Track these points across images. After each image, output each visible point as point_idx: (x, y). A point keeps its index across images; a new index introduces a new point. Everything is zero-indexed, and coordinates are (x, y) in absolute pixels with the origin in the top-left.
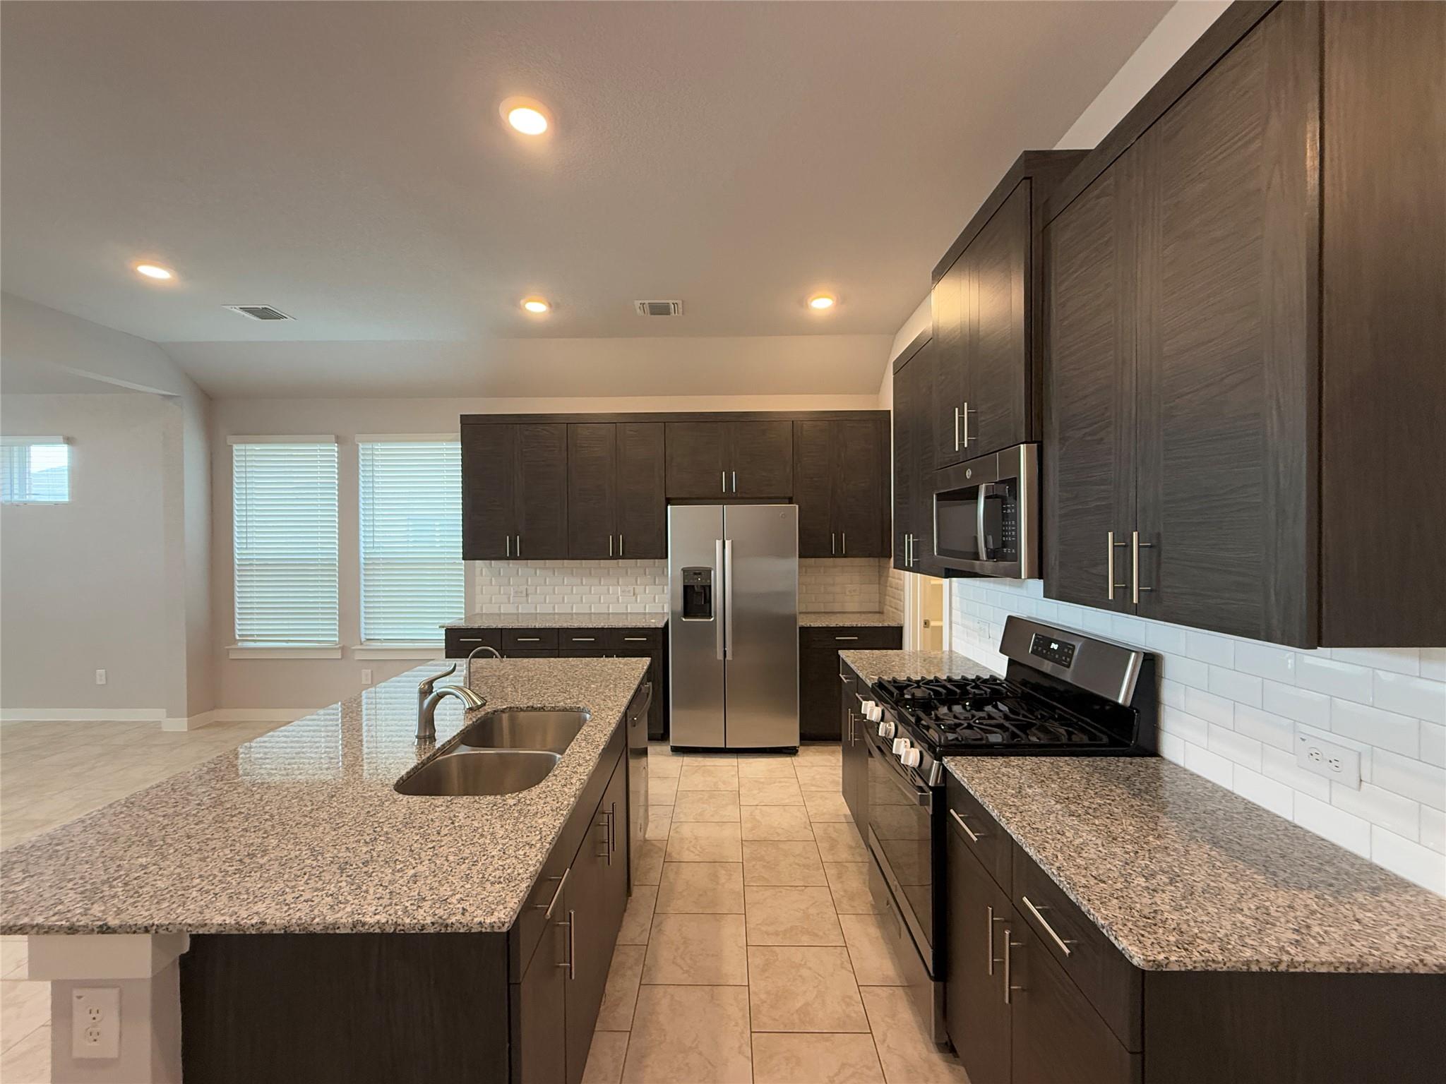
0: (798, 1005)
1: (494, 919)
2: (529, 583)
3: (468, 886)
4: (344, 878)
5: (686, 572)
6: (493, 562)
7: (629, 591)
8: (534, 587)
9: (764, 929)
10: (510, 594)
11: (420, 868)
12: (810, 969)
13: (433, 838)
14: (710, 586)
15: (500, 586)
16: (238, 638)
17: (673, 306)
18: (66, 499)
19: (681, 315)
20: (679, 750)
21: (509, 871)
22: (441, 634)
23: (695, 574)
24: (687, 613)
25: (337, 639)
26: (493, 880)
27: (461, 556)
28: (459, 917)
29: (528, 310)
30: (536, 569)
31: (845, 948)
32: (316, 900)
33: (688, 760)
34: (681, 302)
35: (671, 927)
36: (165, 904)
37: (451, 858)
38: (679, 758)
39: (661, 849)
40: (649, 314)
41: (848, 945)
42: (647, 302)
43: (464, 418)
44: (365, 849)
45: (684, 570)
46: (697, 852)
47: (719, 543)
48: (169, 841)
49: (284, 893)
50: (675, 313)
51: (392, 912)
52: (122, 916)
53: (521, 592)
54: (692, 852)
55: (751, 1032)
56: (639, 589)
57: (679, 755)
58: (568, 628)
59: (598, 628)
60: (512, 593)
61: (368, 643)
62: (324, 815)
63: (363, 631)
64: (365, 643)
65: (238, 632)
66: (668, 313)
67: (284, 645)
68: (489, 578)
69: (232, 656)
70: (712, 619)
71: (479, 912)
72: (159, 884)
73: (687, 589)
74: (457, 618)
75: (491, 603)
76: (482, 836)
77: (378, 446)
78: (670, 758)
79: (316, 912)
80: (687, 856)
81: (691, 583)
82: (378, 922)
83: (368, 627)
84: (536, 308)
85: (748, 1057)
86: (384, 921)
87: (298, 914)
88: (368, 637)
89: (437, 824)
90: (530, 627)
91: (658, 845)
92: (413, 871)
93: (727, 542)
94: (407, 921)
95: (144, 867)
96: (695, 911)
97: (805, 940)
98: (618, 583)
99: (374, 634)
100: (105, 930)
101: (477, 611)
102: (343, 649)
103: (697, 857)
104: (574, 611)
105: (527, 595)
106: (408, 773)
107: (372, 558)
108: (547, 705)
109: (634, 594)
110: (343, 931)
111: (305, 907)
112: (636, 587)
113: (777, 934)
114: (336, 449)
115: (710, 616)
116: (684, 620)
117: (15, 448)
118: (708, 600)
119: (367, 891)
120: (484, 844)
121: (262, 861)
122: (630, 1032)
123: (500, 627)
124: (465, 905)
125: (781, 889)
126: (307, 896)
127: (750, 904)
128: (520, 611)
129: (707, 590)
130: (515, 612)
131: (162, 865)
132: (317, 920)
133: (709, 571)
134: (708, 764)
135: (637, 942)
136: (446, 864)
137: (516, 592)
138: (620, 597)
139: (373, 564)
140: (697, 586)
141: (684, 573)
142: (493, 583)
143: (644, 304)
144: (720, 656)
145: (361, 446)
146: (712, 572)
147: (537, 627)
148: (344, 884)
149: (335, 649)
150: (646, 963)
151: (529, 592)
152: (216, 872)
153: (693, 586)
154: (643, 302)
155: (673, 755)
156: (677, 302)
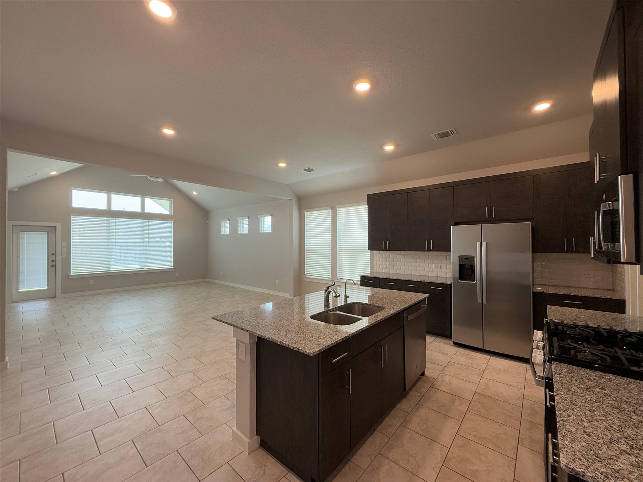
0: (472, 468)
1: (309, 351)
2: (394, 261)
3: (309, 343)
4: (285, 333)
5: (460, 258)
6: (380, 251)
7: (438, 267)
8: (396, 262)
9: (469, 431)
10: (387, 265)
11: (302, 336)
12: (487, 458)
13: (310, 330)
14: (474, 265)
15: (383, 261)
16: (306, 274)
17: (450, 132)
18: (271, 231)
19: (456, 134)
20: (456, 344)
21: (322, 343)
22: (359, 278)
23: (465, 259)
24: (461, 278)
25: (331, 277)
26: (316, 343)
27: (367, 249)
28: (302, 348)
29: (387, 150)
30: (397, 255)
31: (515, 460)
32: (277, 335)
33: (461, 350)
34: (454, 129)
35: (422, 411)
36: (252, 327)
37: (310, 336)
38: (457, 348)
39: (431, 381)
40: (440, 138)
41: (517, 460)
42: (437, 133)
43: (369, 196)
44: (293, 328)
45: (460, 257)
46: (448, 389)
47: (478, 244)
48: (260, 316)
49: (272, 332)
50: (453, 134)
51: (289, 342)
52: (245, 327)
53: (391, 264)
54: (446, 388)
55: (442, 465)
56: (443, 266)
57: (457, 347)
58: (406, 280)
59: (419, 281)
60: (387, 264)
61: (340, 279)
62: (290, 319)
63: (338, 275)
64: (339, 280)
65: (306, 272)
66: (450, 135)
67: (317, 277)
68: (379, 258)
69: (304, 280)
70: (475, 282)
71: (307, 349)
72: (254, 323)
73: (461, 267)
74: (367, 272)
75: (380, 268)
76: (322, 333)
77: (343, 209)
78: (452, 347)
79: (275, 337)
80: (442, 388)
81: (463, 263)
82: (285, 343)
83: (340, 274)
84: (389, 148)
85: (436, 473)
86: (286, 343)
87: (272, 336)
88: (340, 277)
89: (313, 327)
90: (390, 278)
91: (431, 380)
92: (300, 336)
93: (483, 243)
94: (291, 345)
95: (253, 320)
96: (437, 410)
97: (491, 446)
98: (433, 262)
99: (342, 277)
100: (242, 329)
101: (375, 271)
102: (332, 281)
103: (447, 390)
104: (413, 274)
105: (393, 266)
106: (316, 314)
107: (342, 249)
108: (372, 304)
109: (441, 268)
110: (278, 343)
111: (274, 336)
112: (441, 264)
113: (475, 436)
114: (331, 211)
115: (474, 281)
116: (459, 281)
117: (262, 218)
118: (473, 272)
119: (287, 337)
120: (321, 335)
121: (273, 325)
122: (390, 438)
123: (379, 277)
124: (305, 346)
125: (487, 420)
126: (276, 334)
127: (466, 419)
128: (390, 272)
129: (472, 267)
130: (389, 272)
131: (256, 320)
132: (274, 339)
133: (473, 258)
134: (473, 355)
135: (406, 410)
136: (308, 336)
137: (389, 264)
138: (434, 269)
139: (342, 251)
140: (467, 265)
141: (459, 258)
142: (380, 260)
143: (435, 135)
144: (479, 301)
145: (338, 209)
146: (475, 258)
147: (393, 278)
148: (284, 334)
149: (330, 280)
150: (406, 419)
151: (394, 264)
152: (263, 324)
153: (465, 265)
154: (435, 134)
155: (454, 346)
156: (451, 129)
